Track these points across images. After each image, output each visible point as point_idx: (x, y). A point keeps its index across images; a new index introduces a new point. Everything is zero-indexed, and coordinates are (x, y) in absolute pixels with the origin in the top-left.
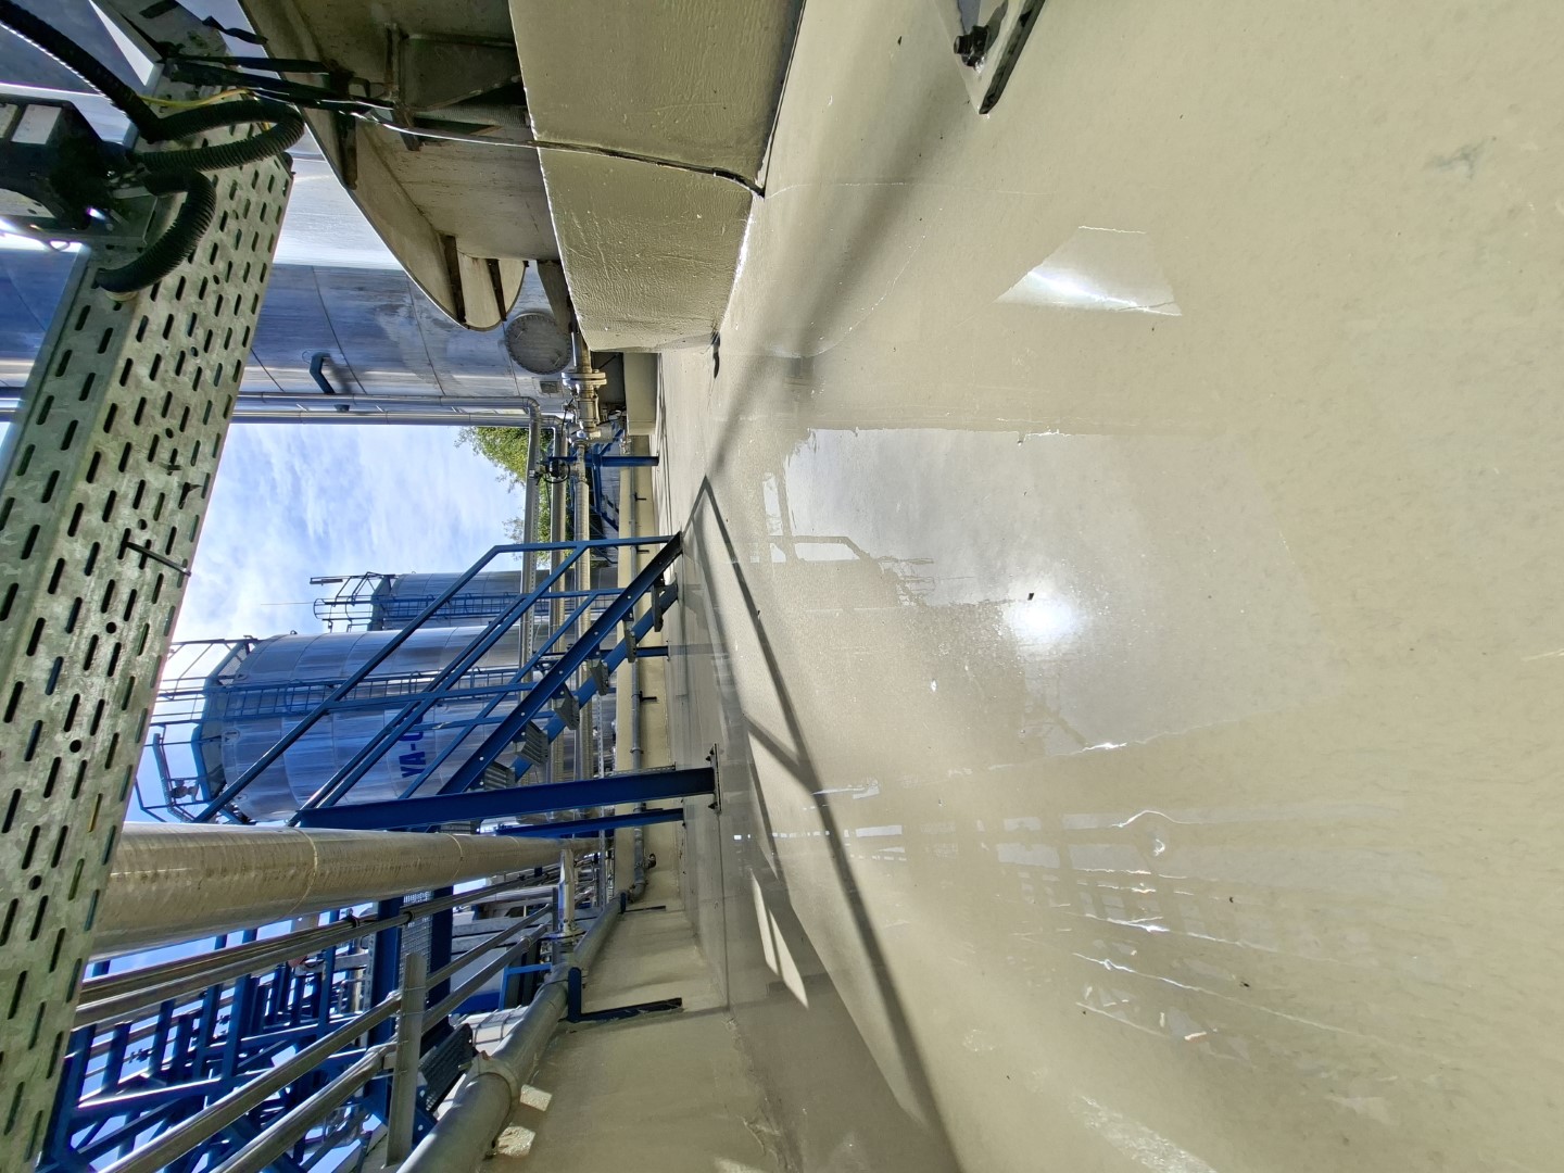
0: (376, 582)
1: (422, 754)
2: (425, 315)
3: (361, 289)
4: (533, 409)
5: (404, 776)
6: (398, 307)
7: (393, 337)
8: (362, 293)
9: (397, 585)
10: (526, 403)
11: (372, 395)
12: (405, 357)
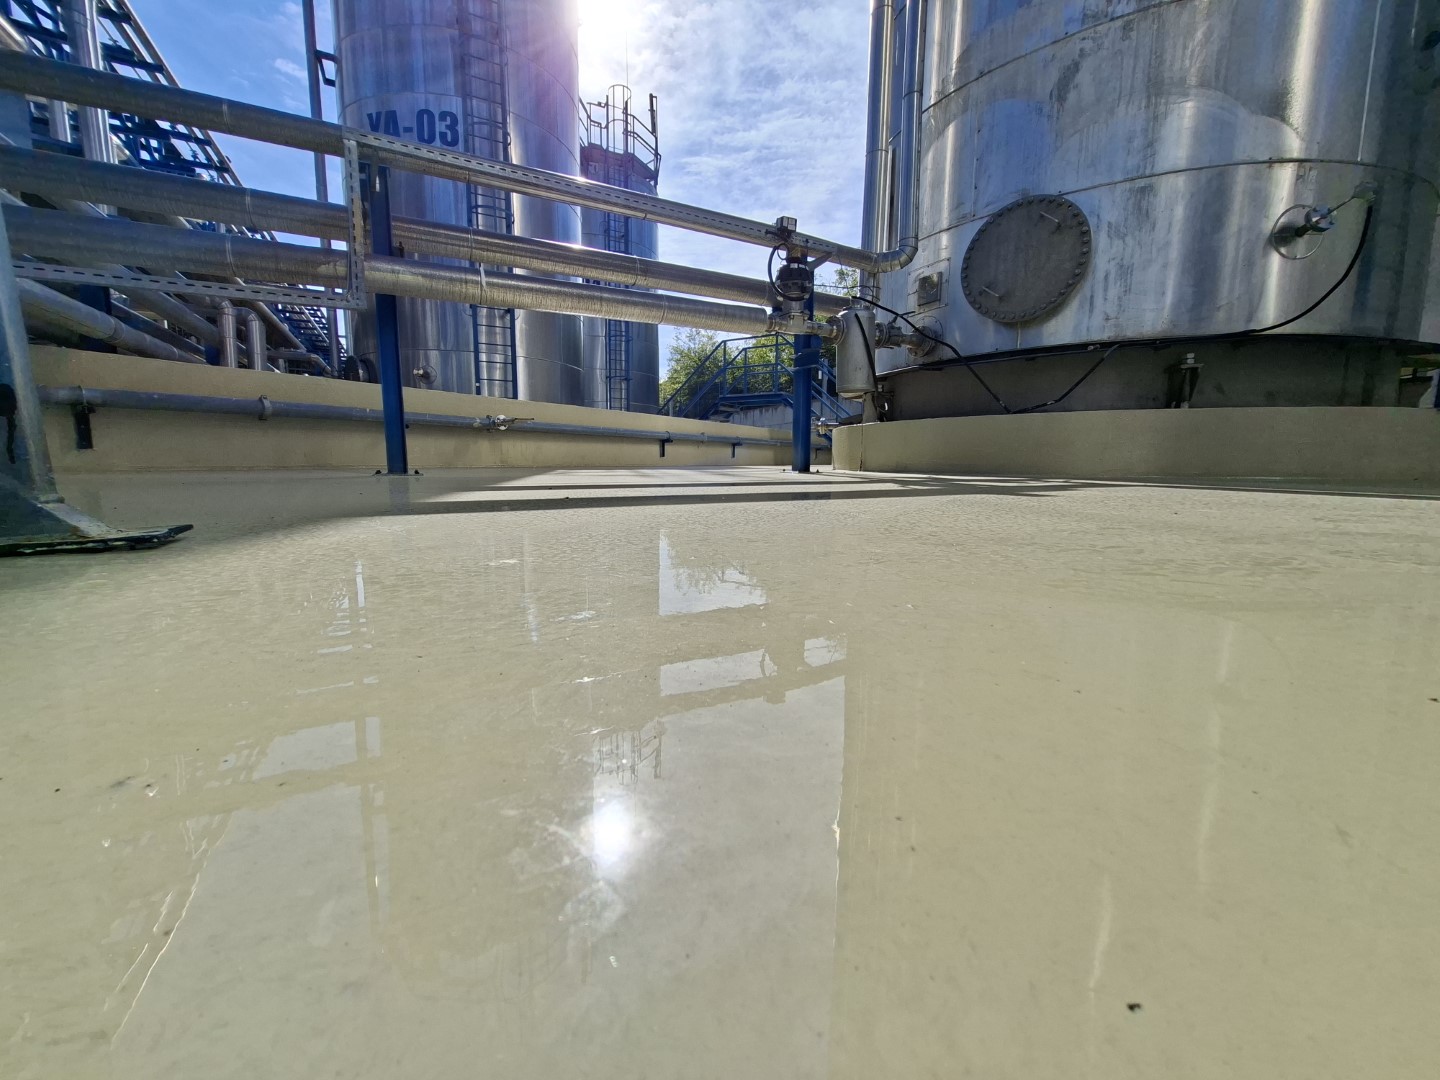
0: (650, 163)
2: (1088, 44)
5: (370, 116)
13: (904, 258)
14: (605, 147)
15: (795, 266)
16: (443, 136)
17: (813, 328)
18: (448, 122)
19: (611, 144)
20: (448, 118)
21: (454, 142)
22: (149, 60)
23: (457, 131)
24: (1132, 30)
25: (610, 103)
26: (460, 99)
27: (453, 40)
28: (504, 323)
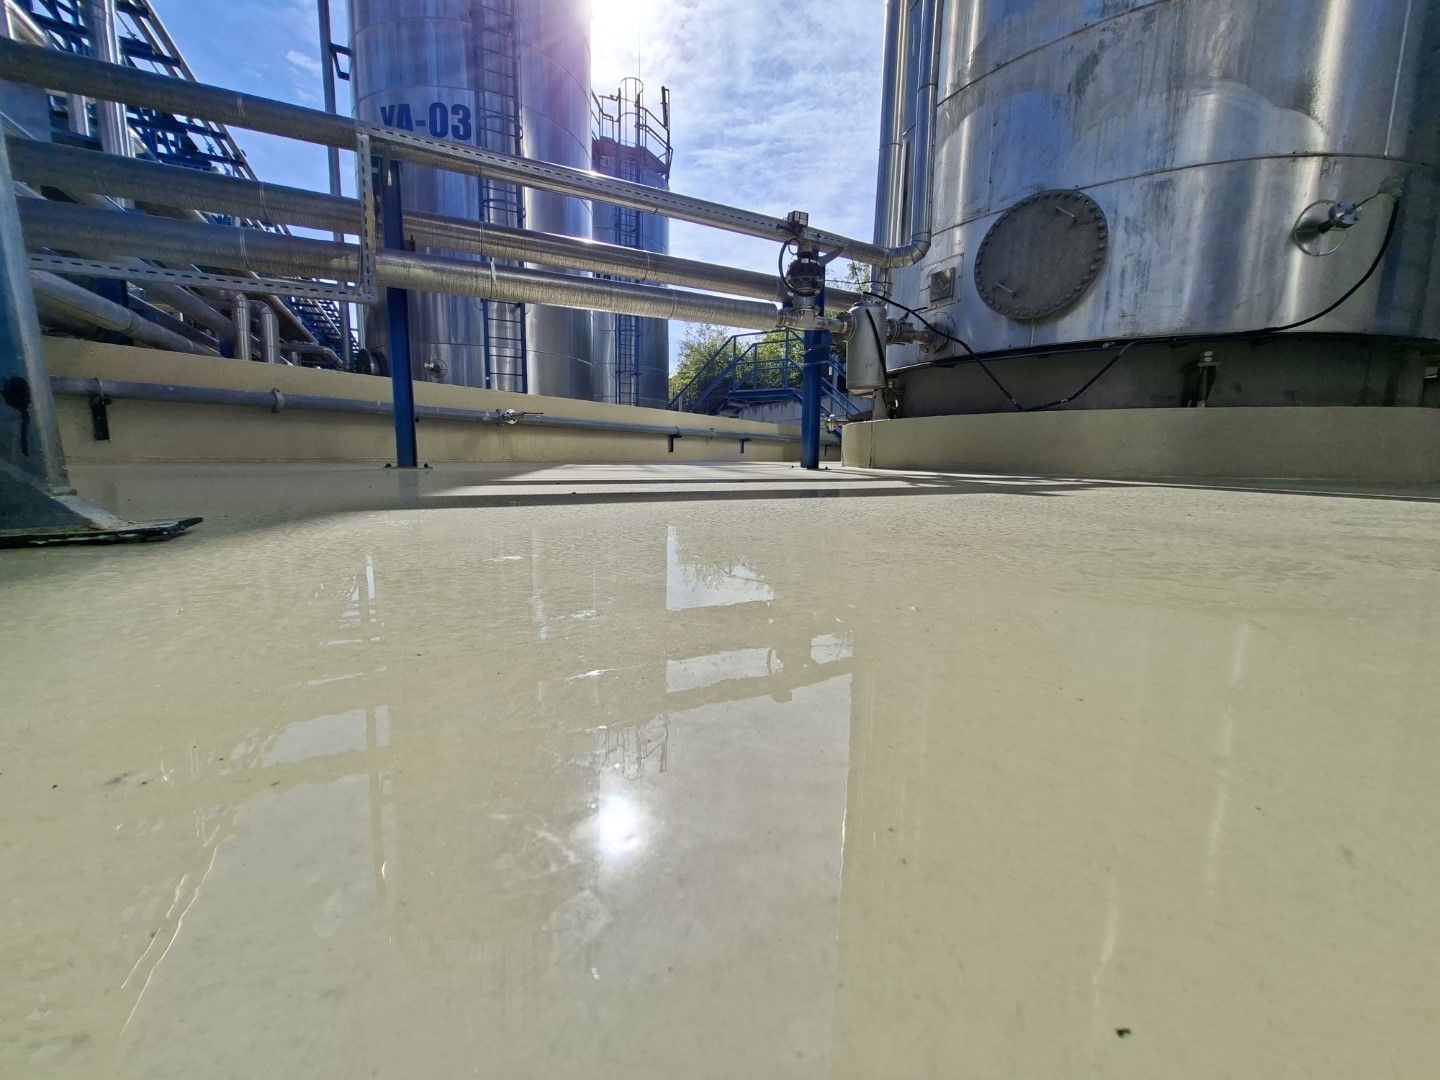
0: (661, 157)
13: (916, 253)
14: (617, 141)
15: (806, 261)
16: (455, 129)
17: (824, 324)
18: (461, 116)
19: (623, 138)
20: (461, 112)
21: (467, 136)
22: (166, 53)
23: (469, 125)
24: (1153, 21)
25: (623, 96)
26: (472, 93)
27: (466, 33)
28: (514, 317)
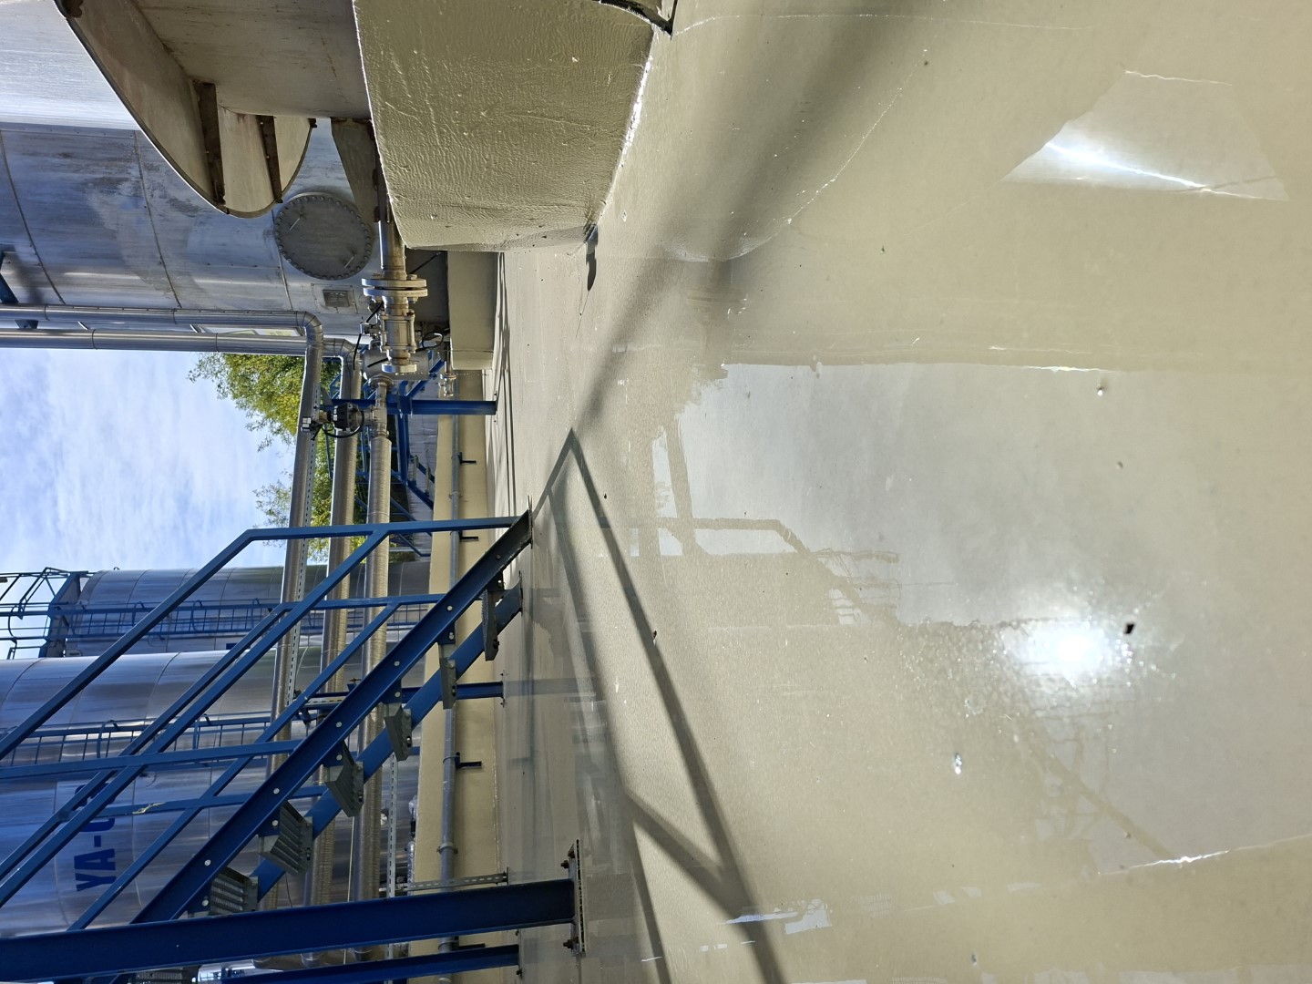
0: (58, 583)
1: (111, 853)
2: (157, 193)
3: (66, 156)
4: (310, 330)
5: (80, 888)
6: (120, 181)
7: (110, 225)
8: (68, 161)
9: (89, 588)
10: (299, 320)
11: (73, 306)
12: (125, 253)
13: (312, 322)
